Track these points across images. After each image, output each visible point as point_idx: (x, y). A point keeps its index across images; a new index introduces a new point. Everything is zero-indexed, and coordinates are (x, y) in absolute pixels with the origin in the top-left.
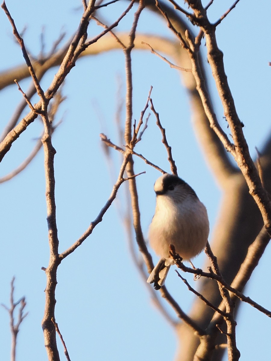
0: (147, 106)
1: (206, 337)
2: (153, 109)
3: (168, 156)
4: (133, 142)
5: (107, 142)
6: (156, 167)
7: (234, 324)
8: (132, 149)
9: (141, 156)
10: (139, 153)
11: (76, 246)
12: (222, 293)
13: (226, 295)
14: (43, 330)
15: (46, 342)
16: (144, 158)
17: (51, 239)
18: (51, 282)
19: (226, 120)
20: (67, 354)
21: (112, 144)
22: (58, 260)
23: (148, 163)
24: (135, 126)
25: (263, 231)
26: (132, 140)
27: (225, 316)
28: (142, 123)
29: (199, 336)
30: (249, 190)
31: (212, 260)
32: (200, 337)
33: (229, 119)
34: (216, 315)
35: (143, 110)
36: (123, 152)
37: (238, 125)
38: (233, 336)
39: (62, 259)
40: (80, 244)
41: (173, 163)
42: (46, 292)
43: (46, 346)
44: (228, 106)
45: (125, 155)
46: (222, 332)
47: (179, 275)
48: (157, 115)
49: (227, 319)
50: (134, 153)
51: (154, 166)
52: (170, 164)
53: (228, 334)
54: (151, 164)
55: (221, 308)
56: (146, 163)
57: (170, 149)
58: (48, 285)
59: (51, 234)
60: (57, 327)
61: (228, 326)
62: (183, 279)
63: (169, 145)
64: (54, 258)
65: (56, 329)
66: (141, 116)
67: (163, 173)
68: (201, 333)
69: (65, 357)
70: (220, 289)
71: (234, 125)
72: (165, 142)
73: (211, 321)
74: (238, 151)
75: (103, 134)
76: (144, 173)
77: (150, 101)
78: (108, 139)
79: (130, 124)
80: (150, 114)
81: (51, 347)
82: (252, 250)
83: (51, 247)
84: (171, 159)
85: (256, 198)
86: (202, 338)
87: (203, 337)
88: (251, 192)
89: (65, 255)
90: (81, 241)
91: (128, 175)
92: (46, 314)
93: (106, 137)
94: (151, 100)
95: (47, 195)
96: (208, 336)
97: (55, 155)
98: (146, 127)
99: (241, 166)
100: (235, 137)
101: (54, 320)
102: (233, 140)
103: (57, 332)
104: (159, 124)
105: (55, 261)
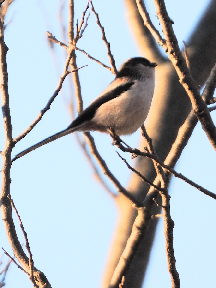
0: (88, 7)
1: (143, 208)
2: (93, 10)
3: (108, 51)
4: (76, 39)
5: (52, 39)
6: (97, 61)
7: (168, 198)
8: (75, 45)
9: (83, 51)
10: (82, 49)
11: (28, 132)
12: (157, 170)
13: (161, 171)
14: (1, 206)
15: (4, 216)
16: (86, 54)
17: (6, 125)
18: (6, 163)
19: (158, 19)
20: (22, 226)
21: (57, 41)
22: (12, 144)
23: (90, 57)
24: (77, 25)
25: (192, 114)
26: (75, 37)
27: (160, 191)
28: (83, 22)
29: (136, 208)
30: (179, 79)
31: (148, 141)
32: (138, 209)
33: (160, 17)
34: (152, 189)
35: (84, 10)
36: (66, 47)
37: (168, 23)
38: (167, 208)
39: (15, 143)
40: (32, 129)
41: (112, 57)
42: (3, 172)
43: (3, 220)
44: (160, 6)
45: (69, 50)
46: (158, 205)
47: (120, 156)
48: (97, 16)
49: (162, 193)
50: (77, 49)
51: (95, 60)
52: (109, 58)
53: (163, 207)
54: (93, 58)
55: (156, 183)
56: (88, 57)
57: (109, 45)
58: (4, 165)
59: (5, 121)
60: (13, 203)
61: (163, 199)
62: (123, 159)
63: (108, 41)
64: (8, 143)
65: (12, 204)
66: (82, 16)
67: (103, 66)
68: (139, 205)
69: (21, 229)
70: (156, 167)
71: (165, 22)
72: (104, 38)
73: (148, 194)
74: (169, 45)
75: (48, 32)
76: (87, 66)
77: (90, 3)
78: (53, 36)
79: (72, 23)
80: (90, 14)
81: (8, 220)
82: (182, 131)
83: (5, 133)
84: (110, 53)
85: (186, 86)
86: (140, 210)
87: (141, 208)
88: (181, 81)
89: (18, 140)
90: (32, 127)
91: (71, 68)
92: (3, 191)
93: (51, 34)
94: (92, 2)
95: (1, 87)
96: (144, 207)
97: (8, 52)
98: (87, 25)
99: (171, 58)
100: (166, 33)
101: (10, 197)
102: (165, 36)
103: (12, 207)
104: (99, 22)
105: (10, 145)
